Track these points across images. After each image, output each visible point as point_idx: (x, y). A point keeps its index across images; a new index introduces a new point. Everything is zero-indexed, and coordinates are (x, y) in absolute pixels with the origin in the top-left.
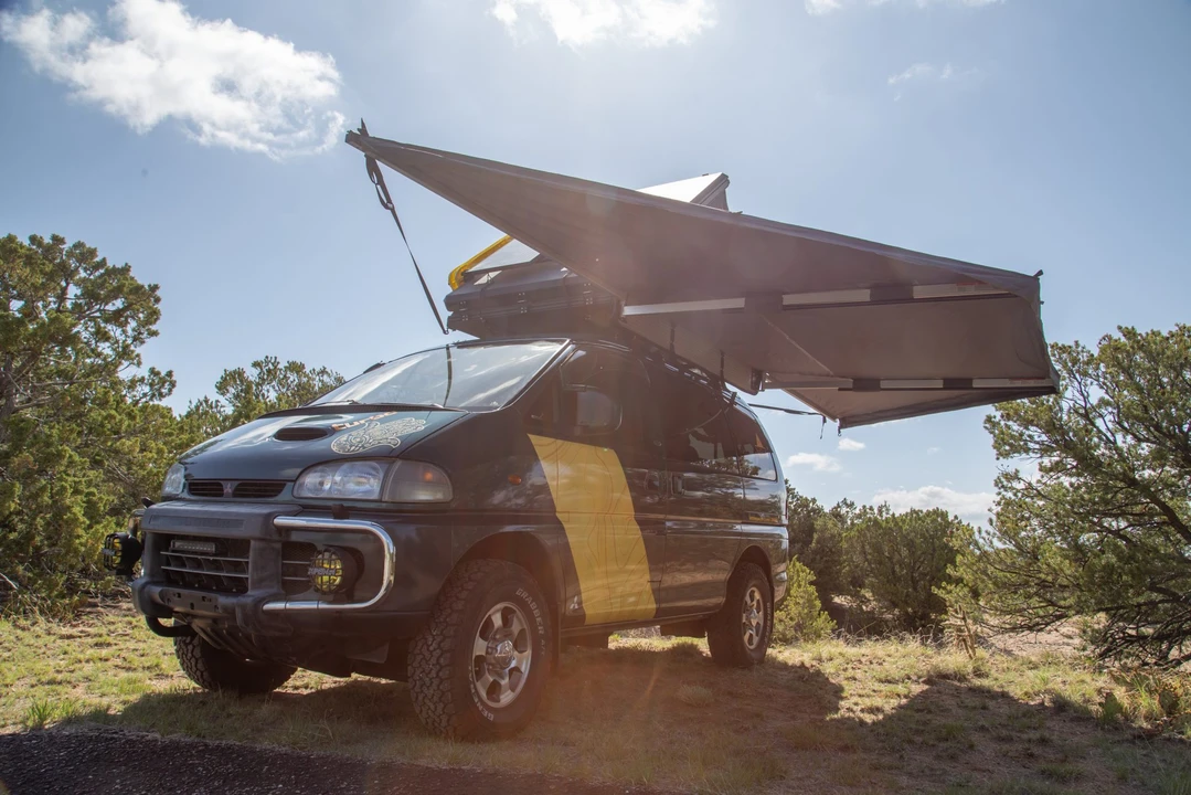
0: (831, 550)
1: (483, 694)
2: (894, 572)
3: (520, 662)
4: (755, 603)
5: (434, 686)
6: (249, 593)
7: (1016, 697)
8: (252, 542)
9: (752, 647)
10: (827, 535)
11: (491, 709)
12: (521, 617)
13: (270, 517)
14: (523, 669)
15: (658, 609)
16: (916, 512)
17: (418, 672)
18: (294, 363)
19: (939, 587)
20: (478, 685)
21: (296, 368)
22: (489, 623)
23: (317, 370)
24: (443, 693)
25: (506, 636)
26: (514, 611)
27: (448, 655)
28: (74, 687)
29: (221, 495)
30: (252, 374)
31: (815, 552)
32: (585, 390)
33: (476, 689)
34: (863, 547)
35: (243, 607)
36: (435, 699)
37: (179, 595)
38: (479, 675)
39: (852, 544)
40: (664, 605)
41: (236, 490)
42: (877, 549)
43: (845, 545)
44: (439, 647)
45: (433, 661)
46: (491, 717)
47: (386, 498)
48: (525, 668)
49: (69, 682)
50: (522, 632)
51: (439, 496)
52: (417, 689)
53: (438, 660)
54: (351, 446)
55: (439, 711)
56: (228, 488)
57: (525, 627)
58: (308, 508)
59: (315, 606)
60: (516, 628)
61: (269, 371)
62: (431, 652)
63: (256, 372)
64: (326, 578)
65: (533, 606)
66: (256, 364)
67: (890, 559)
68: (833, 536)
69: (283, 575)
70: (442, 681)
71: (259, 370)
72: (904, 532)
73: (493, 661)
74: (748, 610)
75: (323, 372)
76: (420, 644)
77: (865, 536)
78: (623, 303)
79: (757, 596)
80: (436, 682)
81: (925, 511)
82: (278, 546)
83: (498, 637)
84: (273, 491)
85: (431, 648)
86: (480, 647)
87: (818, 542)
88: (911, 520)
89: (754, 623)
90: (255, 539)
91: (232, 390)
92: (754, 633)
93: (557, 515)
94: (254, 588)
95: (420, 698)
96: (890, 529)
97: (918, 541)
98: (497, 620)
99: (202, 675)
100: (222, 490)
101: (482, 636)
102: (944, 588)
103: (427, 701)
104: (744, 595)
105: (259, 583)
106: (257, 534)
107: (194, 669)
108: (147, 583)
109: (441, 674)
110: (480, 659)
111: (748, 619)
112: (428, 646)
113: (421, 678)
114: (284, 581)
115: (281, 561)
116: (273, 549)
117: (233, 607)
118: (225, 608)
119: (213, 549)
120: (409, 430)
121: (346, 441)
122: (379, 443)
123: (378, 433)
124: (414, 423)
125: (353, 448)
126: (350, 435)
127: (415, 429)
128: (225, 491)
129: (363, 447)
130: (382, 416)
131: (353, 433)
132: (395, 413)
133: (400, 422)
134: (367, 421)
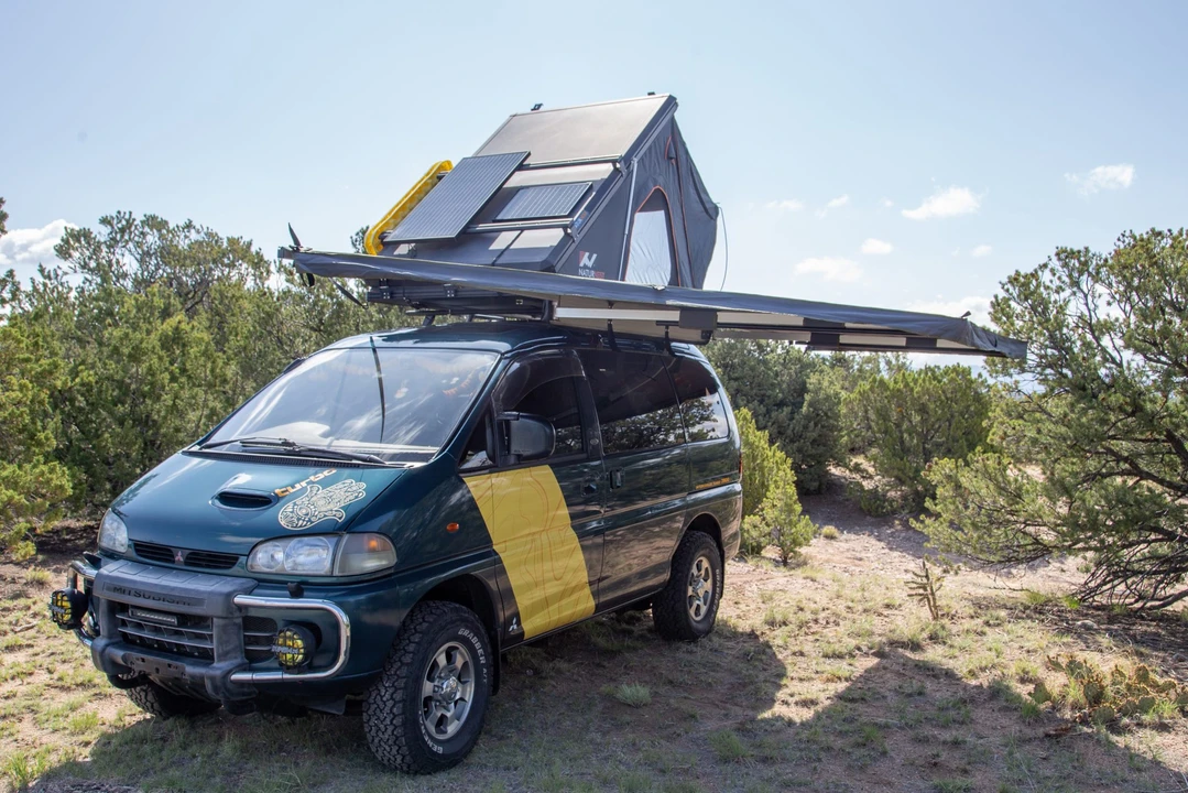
0: (826, 414)
1: (432, 729)
2: (902, 442)
3: (464, 692)
4: (703, 572)
5: (389, 732)
6: (215, 665)
7: (960, 675)
8: (215, 620)
9: (698, 619)
10: (822, 395)
11: (439, 742)
12: (463, 651)
13: (230, 596)
14: (467, 699)
15: (597, 606)
16: (933, 371)
17: (373, 719)
18: (154, 218)
19: (917, 520)
20: (428, 723)
21: (153, 222)
22: (435, 664)
23: (182, 224)
24: (397, 738)
25: (451, 672)
26: (457, 648)
27: (401, 705)
28: (20, 721)
29: (174, 562)
30: (102, 233)
31: (808, 418)
32: (518, 418)
33: (425, 728)
34: (866, 411)
35: (212, 679)
36: (390, 742)
37: (143, 660)
38: (427, 714)
39: (852, 409)
40: (602, 599)
41: (187, 558)
42: (883, 415)
43: (844, 410)
44: (392, 698)
45: (387, 710)
46: (440, 750)
47: (336, 573)
48: (469, 697)
49: (13, 715)
50: (465, 664)
51: (384, 563)
52: (373, 733)
53: (391, 710)
54: (299, 520)
55: (394, 751)
56: (179, 557)
57: (468, 659)
58: (265, 583)
59: (280, 677)
60: (459, 662)
61: (122, 228)
62: (385, 702)
63: (106, 230)
64: (289, 656)
65: (474, 640)
66: (105, 221)
67: (898, 426)
68: (828, 398)
69: (246, 644)
70: (396, 727)
71: (108, 229)
72: (916, 395)
73: (440, 698)
74: (694, 581)
75: (189, 226)
76: (374, 694)
77: (868, 399)
78: (556, 304)
79: (705, 564)
80: (390, 728)
81: (942, 367)
82: (239, 621)
83: (442, 675)
84: (226, 563)
85: (384, 699)
86: (428, 688)
87: (810, 405)
88: (924, 380)
89: (701, 592)
90: (218, 617)
91: (76, 255)
92: (701, 603)
93: (494, 547)
94: (220, 660)
95: (376, 740)
96: (899, 390)
97: (932, 406)
98: (442, 660)
99: (152, 707)
100: (173, 557)
101: (428, 679)
102: (922, 522)
103: (382, 743)
104: (689, 569)
105: (224, 656)
106: (220, 613)
107: (144, 700)
108: (107, 645)
109: (394, 722)
110: (428, 699)
111: (694, 590)
112: (382, 697)
113: (376, 725)
114: (247, 651)
115: (242, 633)
116: (235, 624)
117: (202, 678)
118: (193, 677)
119: (174, 620)
120: (352, 497)
121: (292, 512)
122: (325, 516)
123: (322, 502)
124: (354, 488)
125: (301, 522)
126: (295, 504)
127: (357, 497)
128: (177, 559)
129: (309, 520)
130: (321, 476)
131: (298, 502)
132: (334, 470)
133: (340, 485)
134: (308, 483)
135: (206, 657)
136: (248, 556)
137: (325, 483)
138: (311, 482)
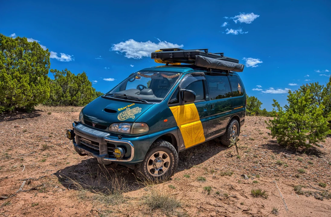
6: (100, 155)
8: (100, 143)
15: (206, 139)
35: (99, 159)
37: (84, 151)
47: (131, 133)
51: (145, 130)
54: (123, 118)
56: (94, 125)
58: (113, 134)
59: (115, 160)
69: (108, 150)
84: (104, 128)
93: (178, 126)
105: (102, 153)
108: (77, 145)
114: (108, 152)
115: (107, 147)
116: (105, 145)
119: (91, 142)
120: (137, 112)
121: (121, 115)
122: (130, 117)
123: (129, 113)
124: (138, 110)
126: (122, 113)
127: (139, 112)
129: (125, 118)
130: (131, 105)
131: (123, 112)
132: (134, 104)
133: (135, 108)
134: (127, 107)
136: (109, 127)
137: (131, 108)
138: (128, 107)
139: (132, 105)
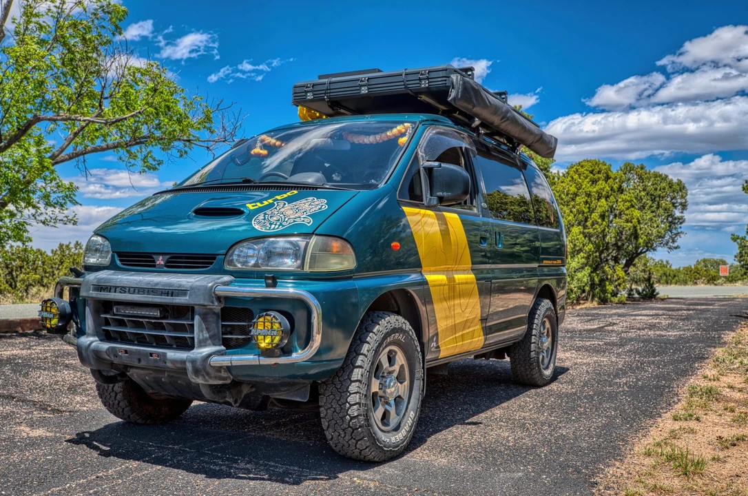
6: (195, 350)
8: (197, 309)
13: (212, 287)
29: (154, 266)
35: (193, 362)
37: (126, 352)
41: (167, 262)
47: (306, 268)
51: (346, 264)
54: (271, 224)
56: (160, 261)
58: (240, 278)
59: (256, 359)
64: (268, 338)
69: (224, 333)
82: (218, 311)
84: (204, 263)
90: (200, 306)
94: (200, 347)
100: (154, 262)
105: (204, 343)
106: (202, 302)
114: (225, 340)
115: (221, 323)
116: (214, 314)
117: (183, 362)
118: (174, 361)
119: (157, 313)
120: (316, 209)
121: (264, 220)
122: (294, 221)
123: (289, 212)
124: (316, 203)
125: (273, 226)
126: (265, 214)
127: (320, 209)
128: (158, 263)
129: (281, 224)
130: (285, 196)
131: (268, 212)
132: (296, 192)
133: (304, 201)
134: (274, 200)
135: (187, 345)
136: (226, 255)
137: (289, 200)
138: (277, 200)
139: (289, 194)
